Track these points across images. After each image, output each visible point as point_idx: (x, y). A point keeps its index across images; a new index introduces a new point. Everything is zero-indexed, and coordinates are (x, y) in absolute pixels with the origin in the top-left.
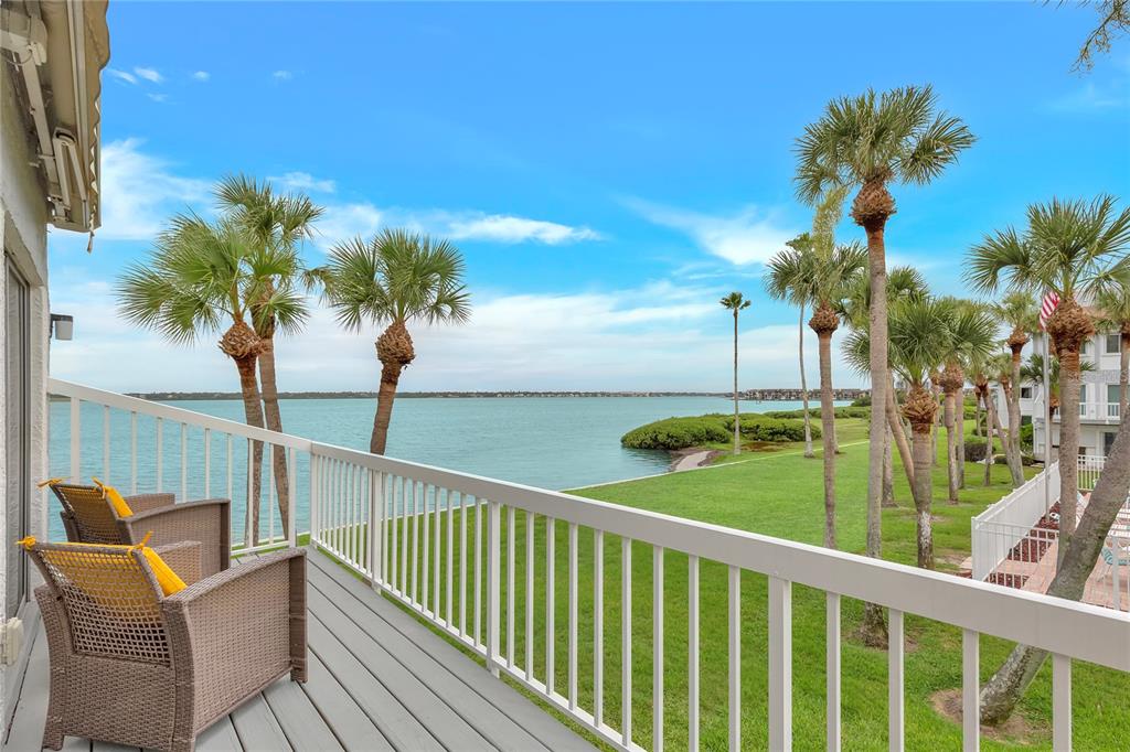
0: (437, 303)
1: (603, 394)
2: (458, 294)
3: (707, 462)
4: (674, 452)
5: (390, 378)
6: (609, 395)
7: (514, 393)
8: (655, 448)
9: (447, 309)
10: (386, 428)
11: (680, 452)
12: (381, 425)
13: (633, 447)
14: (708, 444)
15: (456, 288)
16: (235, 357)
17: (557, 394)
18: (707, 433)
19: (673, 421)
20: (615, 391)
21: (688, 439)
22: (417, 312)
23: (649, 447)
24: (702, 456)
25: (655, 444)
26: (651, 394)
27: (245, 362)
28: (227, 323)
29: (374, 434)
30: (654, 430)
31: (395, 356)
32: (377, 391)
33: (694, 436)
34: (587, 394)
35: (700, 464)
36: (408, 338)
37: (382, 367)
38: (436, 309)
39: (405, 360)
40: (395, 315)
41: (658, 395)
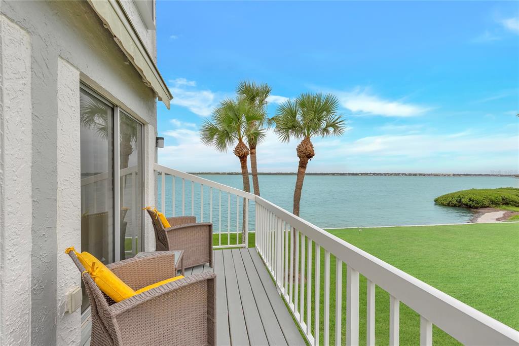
0: (326, 127)
1: (420, 175)
2: (338, 121)
3: (504, 218)
4: (475, 210)
5: (303, 165)
6: (424, 175)
7: (368, 174)
8: (459, 206)
9: (331, 130)
10: (301, 189)
11: (479, 210)
12: (299, 187)
13: (443, 205)
14: (504, 206)
15: (337, 117)
16: (239, 157)
17: (392, 174)
18: (503, 199)
19: (473, 191)
20: (428, 173)
21: (486, 203)
22: (316, 132)
23: (455, 206)
24: (500, 214)
25: (459, 204)
26: (454, 175)
27: (243, 158)
28: (236, 142)
29: (295, 191)
30: (460, 195)
31: (305, 154)
32: (296, 171)
33: (492, 201)
34: (410, 175)
35: (497, 220)
36: (311, 146)
37: (299, 160)
38: (326, 130)
39: (310, 156)
40: (305, 136)
41: (459, 175)
